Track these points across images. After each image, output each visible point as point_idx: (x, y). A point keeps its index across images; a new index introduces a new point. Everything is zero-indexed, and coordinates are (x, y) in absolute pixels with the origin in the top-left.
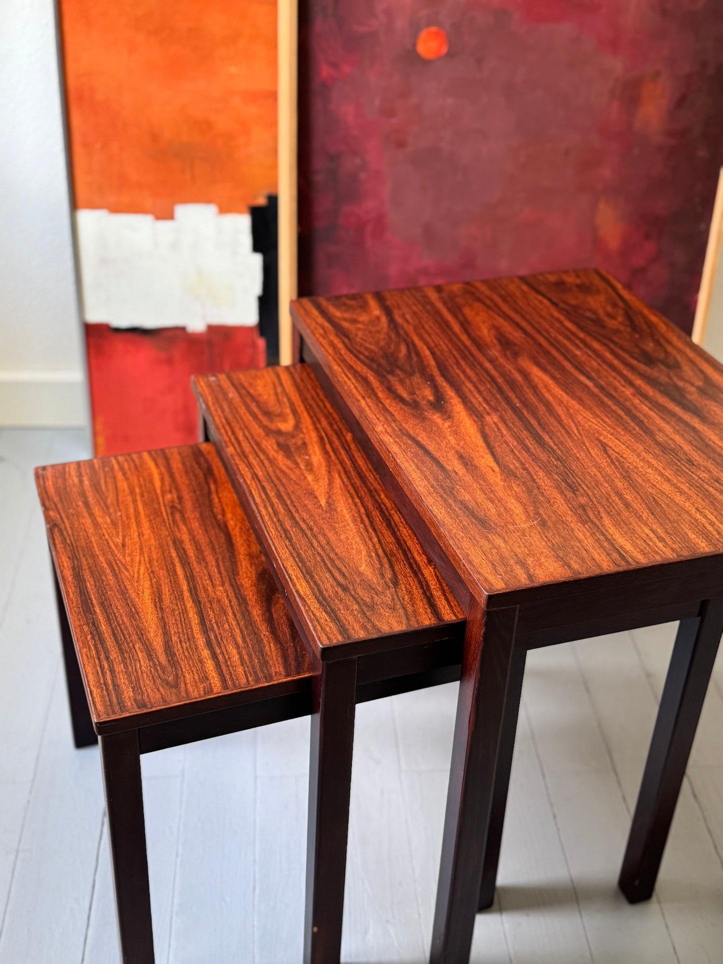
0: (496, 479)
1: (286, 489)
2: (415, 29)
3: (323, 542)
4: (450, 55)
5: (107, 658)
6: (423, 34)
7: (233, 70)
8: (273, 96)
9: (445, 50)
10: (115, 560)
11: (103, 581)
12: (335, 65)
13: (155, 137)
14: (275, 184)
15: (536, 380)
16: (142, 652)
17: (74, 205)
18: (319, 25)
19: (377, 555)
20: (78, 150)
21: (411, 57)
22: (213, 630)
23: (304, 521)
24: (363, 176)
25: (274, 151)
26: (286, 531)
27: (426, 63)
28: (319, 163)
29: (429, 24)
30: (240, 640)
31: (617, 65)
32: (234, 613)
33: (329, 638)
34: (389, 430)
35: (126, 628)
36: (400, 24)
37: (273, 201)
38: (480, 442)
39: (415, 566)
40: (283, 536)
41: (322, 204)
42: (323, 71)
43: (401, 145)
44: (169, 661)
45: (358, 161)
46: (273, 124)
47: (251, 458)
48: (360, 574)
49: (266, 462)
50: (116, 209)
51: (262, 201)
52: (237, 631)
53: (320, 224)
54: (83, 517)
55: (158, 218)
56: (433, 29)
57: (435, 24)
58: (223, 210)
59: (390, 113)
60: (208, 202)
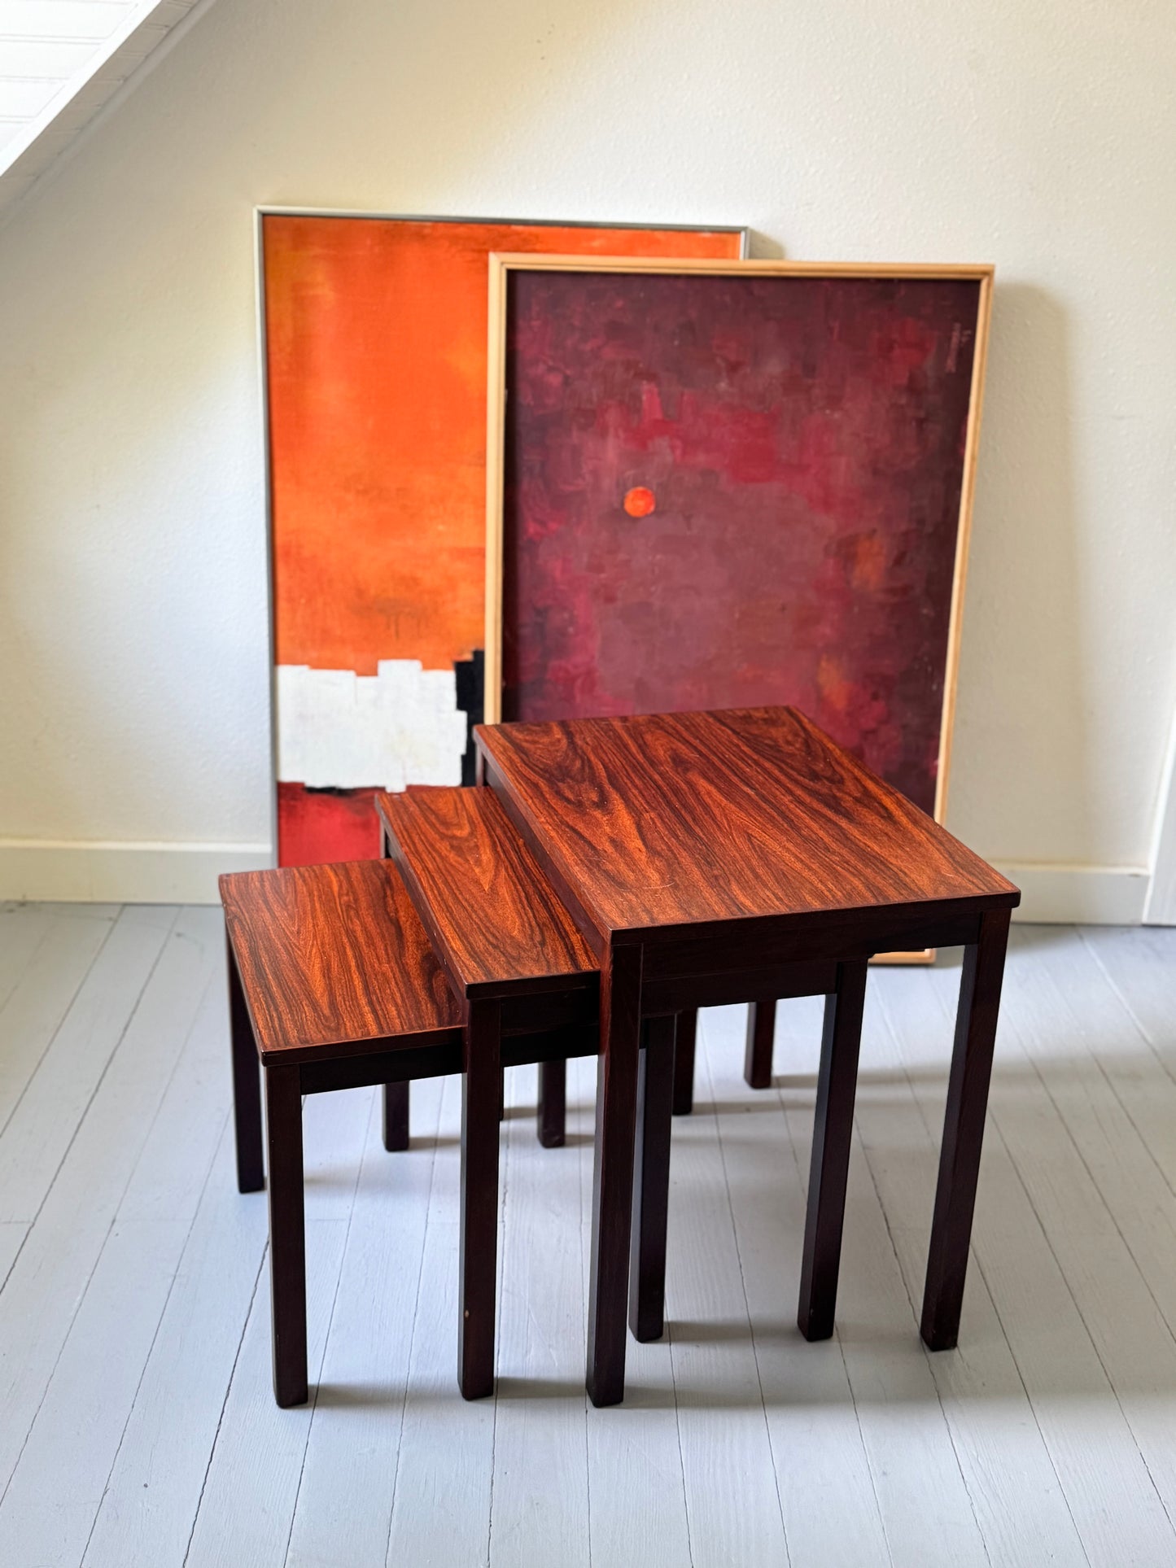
0: (642, 857)
1: (453, 878)
2: (622, 489)
3: (482, 914)
4: (658, 513)
5: (277, 1010)
6: (630, 494)
7: (441, 528)
8: (481, 553)
9: (652, 508)
10: (289, 943)
11: (277, 957)
12: (543, 524)
13: (360, 593)
14: (482, 640)
15: (701, 789)
16: (308, 1006)
17: (275, 660)
18: (525, 484)
19: (530, 925)
20: (282, 605)
21: (619, 514)
22: (376, 994)
23: (466, 900)
24: (571, 630)
25: (482, 607)
26: (448, 907)
27: (635, 520)
28: (526, 618)
29: (636, 485)
30: (399, 1001)
31: (829, 523)
32: (396, 983)
33: (474, 978)
34: (549, 820)
35: (296, 990)
36: (607, 483)
37: (479, 655)
38: (634, 832)
39: (563, 934)
40: (445, 910)
41: (529, 658)
42: (529, 527)
43: (610, 599)
44: (332, 1014)
45: (566, 615)
46: (481, 580)
47: (424, 856)
48: (512, 938)
49: (437, 859)
50: (317, 665)
51: (468, 657)
52: (398, 994)
53: (527, 678)
54: (263, 911)
55: (360, 674)
56: (640, 488)
57: (642, 483)
58: (428, 666)
59: (598, 568)
60: (413, 657)
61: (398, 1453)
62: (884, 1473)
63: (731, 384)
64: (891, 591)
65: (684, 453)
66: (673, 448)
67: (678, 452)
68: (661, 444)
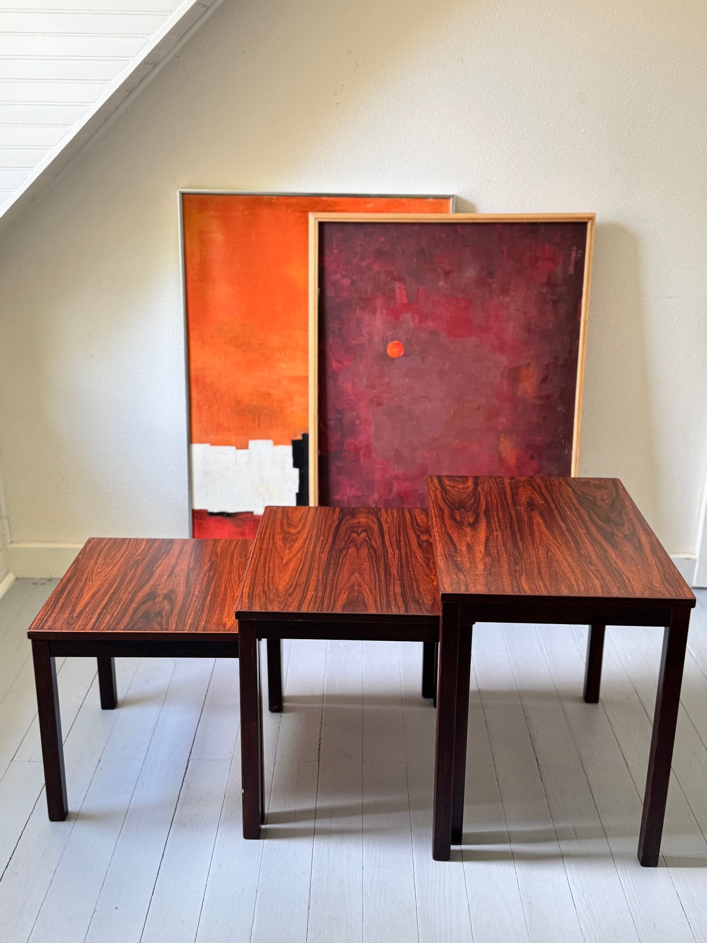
2: (385, 343)
4: (405, 355)
6: (390, 345)
7: (283, 365)
8: (306, 378)
9: (402, 353)
12: (340, 362)
13: (238, 402)
14: (307, 428)
17: (190, 441)
18: (330, 340)
20: (194, 409)
21: (383, 356)
24: (357, 422)
25: (307, 409)
27: (392, 359)
28: (332, 415)
29: (393, 340)
31: (504, 359)
36: (377, 339)
37: (306, 436)
41: (334, 438)
42: (333, 364)
43: (379, 404)
45: (354, 414)
46: (306, 394)
50: (214, 443)
51: (300, 437)
53: (332, 449)
55: (238, 448)
56: (396, 342)
57: (397, 339)
58: (276, 443)
59: (373, 387)
60: (268, 438)
61: (257, 891)
62: (530, 903)
63: (446, 283)
64: (540, 398)
65: (420, 322)
66: (414, 319)
67: (417, 321)
68: (407, 317)
